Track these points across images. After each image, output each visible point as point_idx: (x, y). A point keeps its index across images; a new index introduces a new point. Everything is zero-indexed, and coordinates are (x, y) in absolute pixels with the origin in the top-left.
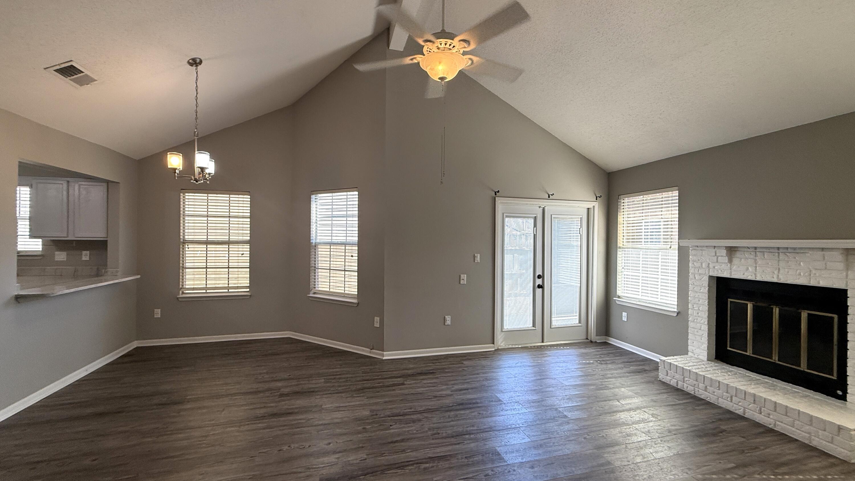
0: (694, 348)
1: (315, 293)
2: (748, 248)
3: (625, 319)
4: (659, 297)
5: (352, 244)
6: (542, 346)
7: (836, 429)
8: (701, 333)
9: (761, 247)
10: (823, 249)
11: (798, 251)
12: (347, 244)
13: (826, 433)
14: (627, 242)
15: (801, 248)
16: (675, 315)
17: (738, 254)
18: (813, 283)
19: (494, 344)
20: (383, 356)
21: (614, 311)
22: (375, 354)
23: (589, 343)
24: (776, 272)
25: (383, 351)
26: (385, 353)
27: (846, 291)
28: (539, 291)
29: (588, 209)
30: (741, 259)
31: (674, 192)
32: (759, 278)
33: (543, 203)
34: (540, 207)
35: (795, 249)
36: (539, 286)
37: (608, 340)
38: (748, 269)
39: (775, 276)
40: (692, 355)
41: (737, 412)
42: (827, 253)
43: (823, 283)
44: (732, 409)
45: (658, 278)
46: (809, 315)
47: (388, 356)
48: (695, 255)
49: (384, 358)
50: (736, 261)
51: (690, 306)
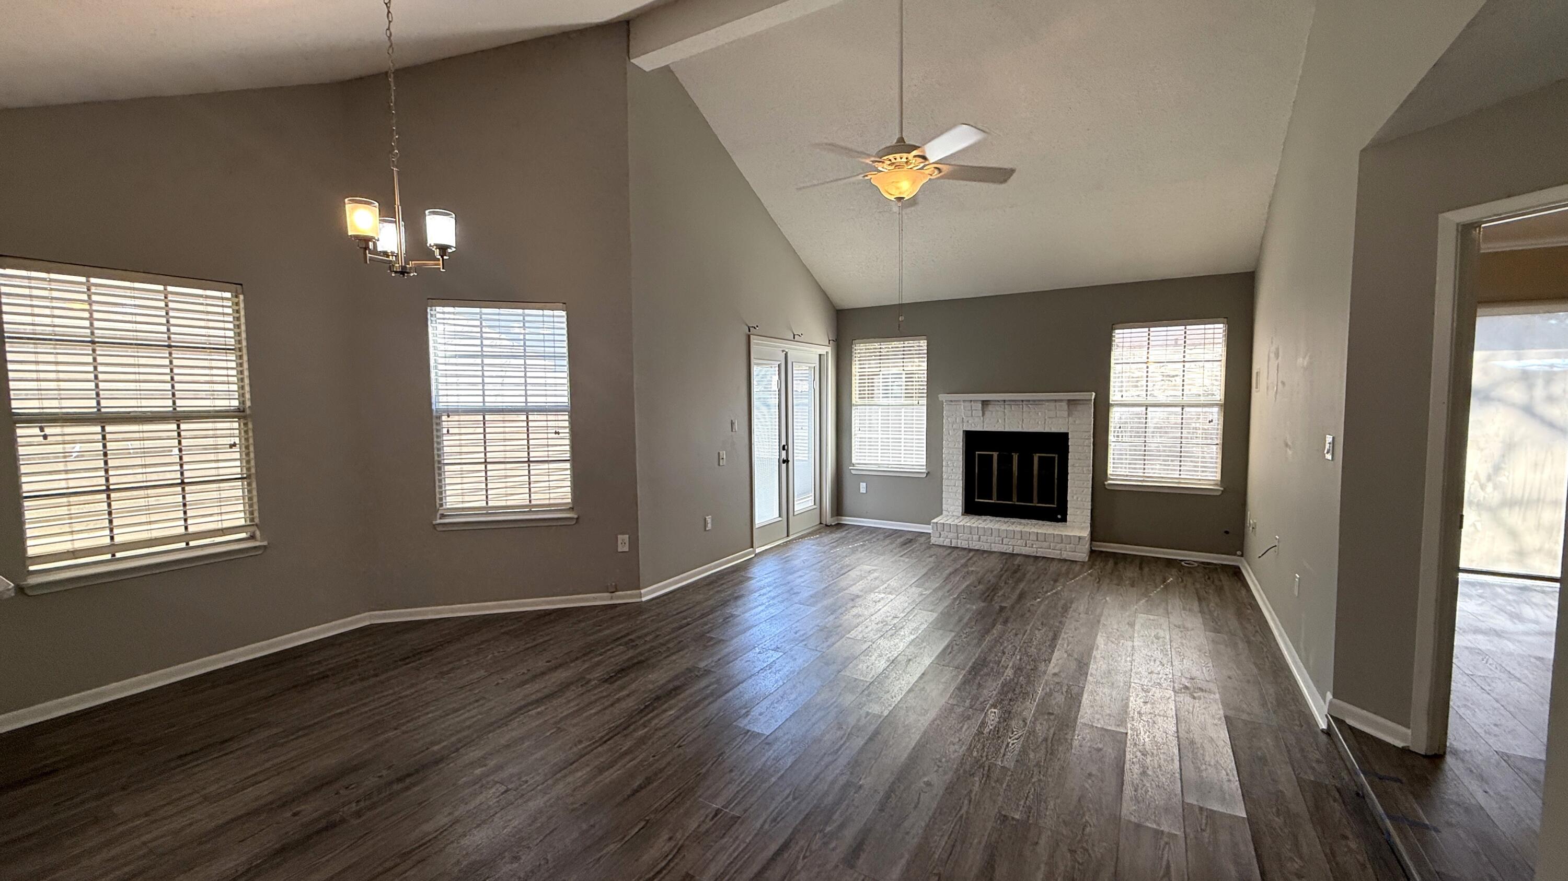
0: (948, 506)
1: (443, 516)
2: (998, 401)
3: (863, 490)
4: (902, 459)
5: (556, 410)
6: (789, 541)
7: (1077, 539)
8: (955, 489)
9: (1009, 401)
10: (1056, 401)
11: (1037, 403)
12: (533, 411)
13: (1071, 545)
14: (860, 398)
15: (1039, 401)
16: (925, 475)
17: (990, 407)
18: (1047, 430)
19: (752, 547)
20: (640, 596)
21: (848, 483)
22: (623, 597)
23: (825, 528)
24: (1021, 423)
25: (639, 589)
26: (643, 591)
27: (1067, 434)
28: (784, 466)
29: (820, 355)
30: (992, 412)
31: (922, 342)
32: (1007, 430)
33: (787, 346)
34: (783, 351)
35: (1034, 401)
36: (784, 461)
37: (841, 520)
38: (998, 421)
39: (1020, 426)
40: (947, 513)
41: (1008, 551)
42: (1058, 404)
43: (1054, 430)
44: (1003, 551)
45: (900, 439)
46: (1039, 457)
47: (649, 593)
48: (949, 411)
49: (644, 599)
50: (987, 414)
51: (944, 463)
